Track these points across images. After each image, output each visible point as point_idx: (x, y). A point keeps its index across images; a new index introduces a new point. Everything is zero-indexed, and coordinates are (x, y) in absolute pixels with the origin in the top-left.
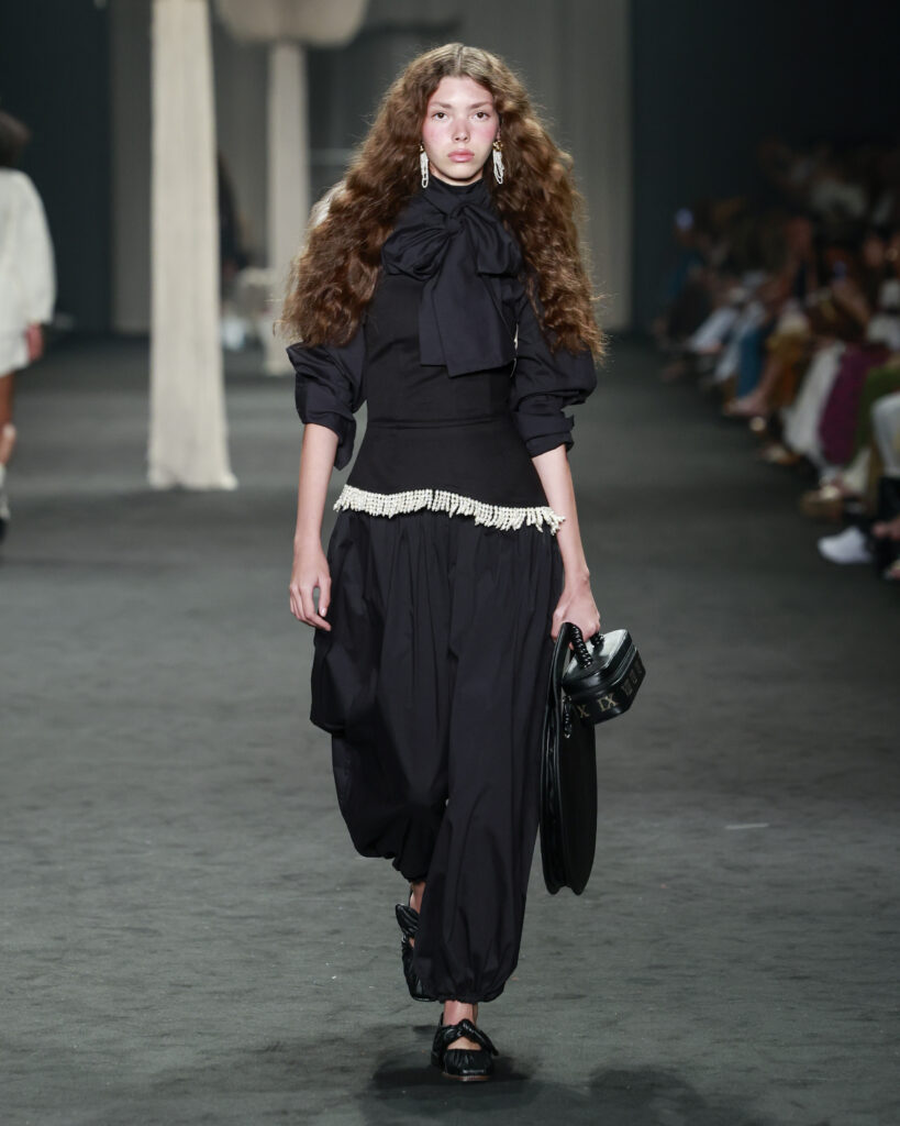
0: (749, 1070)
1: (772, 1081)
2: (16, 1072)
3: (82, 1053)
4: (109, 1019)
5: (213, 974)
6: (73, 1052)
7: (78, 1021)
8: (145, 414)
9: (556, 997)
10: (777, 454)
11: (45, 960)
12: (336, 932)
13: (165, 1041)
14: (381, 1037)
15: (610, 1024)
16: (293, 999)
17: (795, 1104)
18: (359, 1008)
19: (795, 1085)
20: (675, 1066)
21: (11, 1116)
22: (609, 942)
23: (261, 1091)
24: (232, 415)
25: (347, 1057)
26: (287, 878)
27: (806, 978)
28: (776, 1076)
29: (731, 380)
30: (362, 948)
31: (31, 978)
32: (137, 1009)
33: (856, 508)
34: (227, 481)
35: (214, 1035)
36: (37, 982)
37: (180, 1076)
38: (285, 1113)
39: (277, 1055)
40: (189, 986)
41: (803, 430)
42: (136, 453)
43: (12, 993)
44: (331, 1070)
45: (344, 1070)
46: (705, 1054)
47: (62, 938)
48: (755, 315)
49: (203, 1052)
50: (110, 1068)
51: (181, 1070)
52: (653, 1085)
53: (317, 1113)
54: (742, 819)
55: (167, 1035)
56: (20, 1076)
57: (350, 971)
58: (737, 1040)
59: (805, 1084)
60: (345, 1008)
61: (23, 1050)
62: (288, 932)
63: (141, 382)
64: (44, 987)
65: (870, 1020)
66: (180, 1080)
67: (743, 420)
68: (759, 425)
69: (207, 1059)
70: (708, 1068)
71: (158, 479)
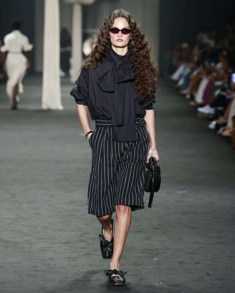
0: (181, 250)
1: (186, 253)
2: (6, 247)
3: (22, 243)
4: (28, 235)
5: (53, 225)
6: (20, 243)
7: (21, 235)
8: (41, 91)
9: (136, 232)
10: (192, 103)
11: (14, 221)
12: (83, 215)
13: (42, 240)
14: (93, 241)
15: (148, 238)
16: (73, 231)
17: (191, 258)
18: (88, 233)
19: (191, 254)
20: (163, 249)
21: (4, 257)
22: (148, 219)
23: (64, 253)
24: (62, 92)
25: (85, 245)
26: (72, 202)
27: (195, 228)
28: (187, 251)
29: (182, 86)
30: (90, 219)
31: (10, 225)
32: (35, 233)
33: (211, 117)
34: (60, 107)
35: (53, 239)
36: (12, 226)
37: (45, 249)
38: (70, 258)
39: (68, 244)
40: (47, 227)
41: (199, 98)
42: (39, 100)
43: (5, 228)
44: (81, 248)
45: (84, 248)
46: (170, 246)
47: (18, 216)
48: (188, 70)
49: (51, 243)
50: (28, 247)
51: (46, 247)
52: (158, 253)
53: (77, 258)
54: (181, 190)
55: (41, 239)
56: (7, 248)
57: (86, 225)
58: (179, 243)
59: (194, 253)
60: (85, 233)
61: (8, 242)
62: (72, 215)
63: (40, 84)
64: (13, 227)
65: (210, 238)
66: (45, 250)
67: (184, 95)
68: (188, 97)
69: (52, 245)
70: (170, 249)
71: (44, 107)
